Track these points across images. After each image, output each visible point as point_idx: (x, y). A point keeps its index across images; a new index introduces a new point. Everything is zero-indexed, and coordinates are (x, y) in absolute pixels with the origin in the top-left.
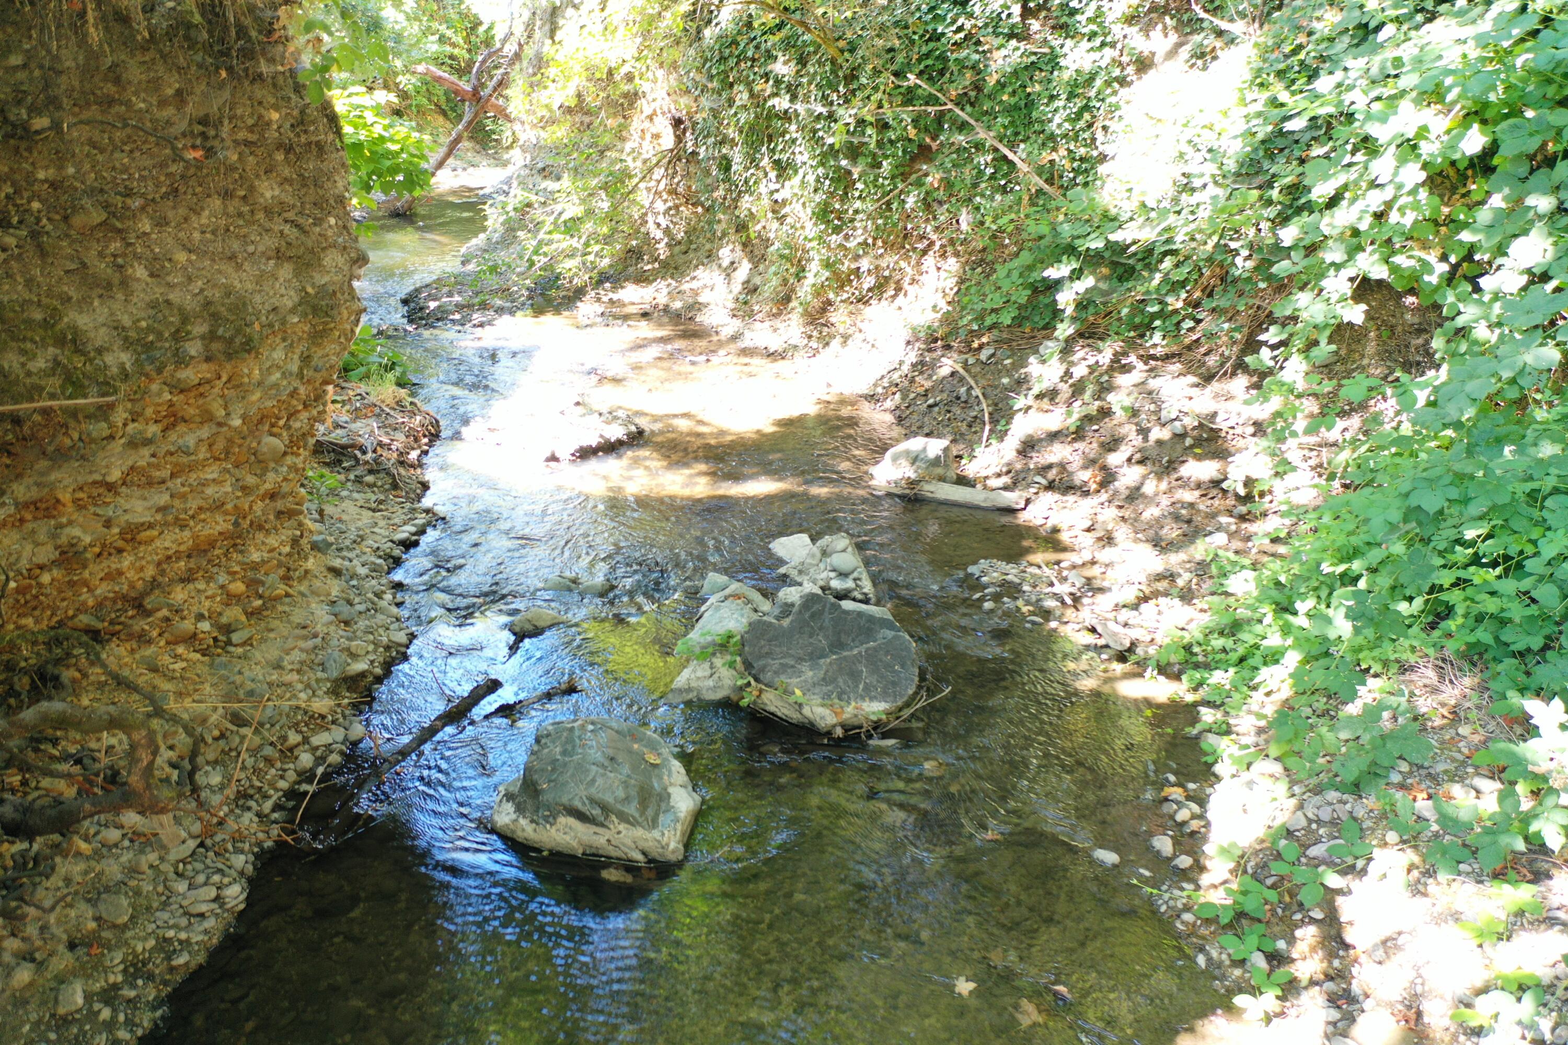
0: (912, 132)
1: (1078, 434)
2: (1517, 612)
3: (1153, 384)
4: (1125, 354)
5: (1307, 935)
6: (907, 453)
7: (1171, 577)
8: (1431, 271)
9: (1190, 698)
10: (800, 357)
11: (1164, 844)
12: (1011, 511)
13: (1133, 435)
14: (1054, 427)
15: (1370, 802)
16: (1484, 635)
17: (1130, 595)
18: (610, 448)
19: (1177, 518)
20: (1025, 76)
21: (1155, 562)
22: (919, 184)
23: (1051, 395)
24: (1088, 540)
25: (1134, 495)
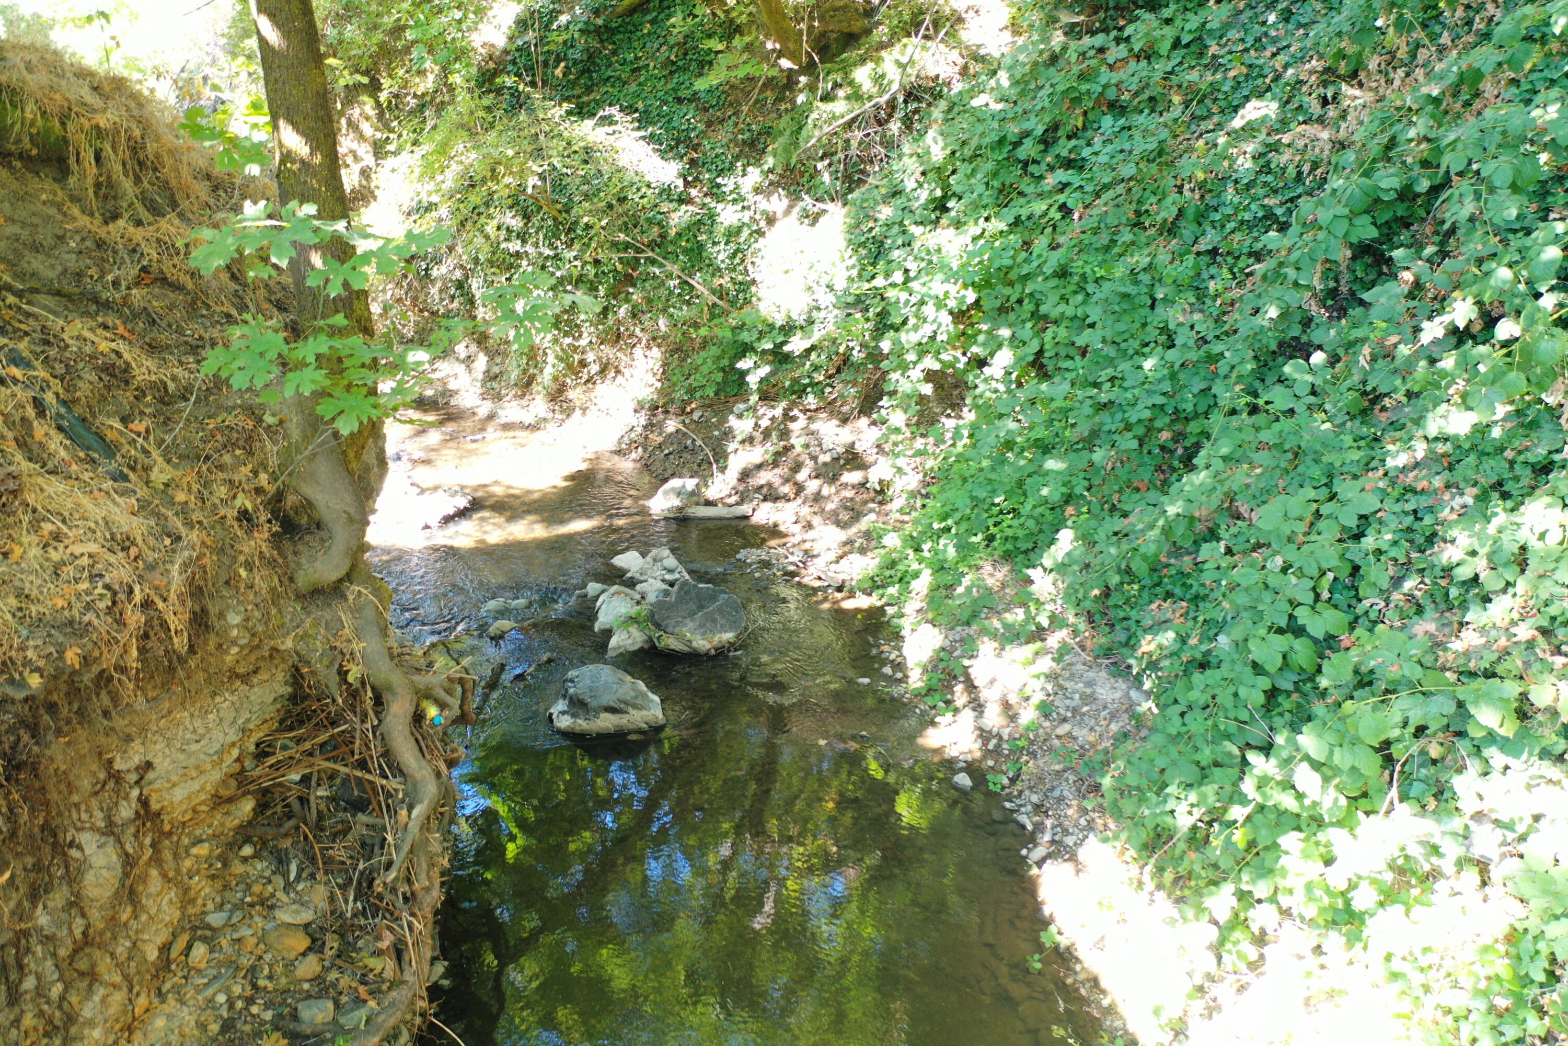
0: (619, 267)
1: (775, 464)
2: (1020, 533)
3: (813, 427)
4: (791, 409)
5: (959, 688)
6: (673, 489)
7: (850, 542)
8: (959, 361)
9: (879, 604)
10: (551, 427)
11: (887, 670)
12: (746, 518)
13: (808, 461)
14: (758, 460)
15: (974, 627)
16: (1009, 546)
17: (832, 556)
18: (462, 514)
19: (846, 508)
20: (694, 229)
21: (842, 535)
22: (627, 300)
23: (750, 440)
24: (797, 528)
25: (818, 497)
